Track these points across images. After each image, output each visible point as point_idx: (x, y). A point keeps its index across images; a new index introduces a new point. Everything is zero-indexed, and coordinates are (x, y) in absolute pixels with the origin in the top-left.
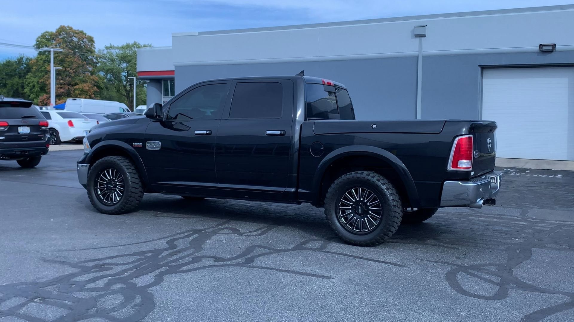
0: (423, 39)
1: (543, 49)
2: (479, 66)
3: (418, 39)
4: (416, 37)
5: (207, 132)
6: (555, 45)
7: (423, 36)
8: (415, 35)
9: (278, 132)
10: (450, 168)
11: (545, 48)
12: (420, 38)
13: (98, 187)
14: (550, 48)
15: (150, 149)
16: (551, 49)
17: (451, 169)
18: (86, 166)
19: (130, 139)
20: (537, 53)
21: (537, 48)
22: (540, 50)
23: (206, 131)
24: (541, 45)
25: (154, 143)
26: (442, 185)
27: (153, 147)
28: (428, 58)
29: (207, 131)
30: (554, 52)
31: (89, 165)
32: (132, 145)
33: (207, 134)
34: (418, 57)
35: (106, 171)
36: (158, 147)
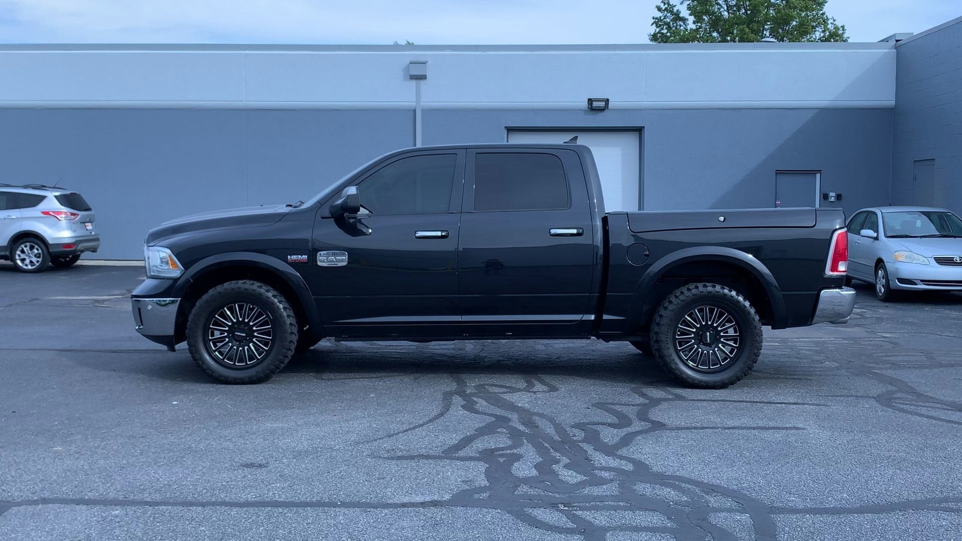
0: (422, 82)
1: (594, 105)
2: (505, 127)
3: (414, 82)
4: (411, 79)
5: (443, 234)
6: (608, 100)
7: (424, 77)
8: (410, 75)
9: (574, 231)
10: (828, 273)
11: (595, 104)
12: (418, 81)
13: (210, 338)
14: (602, 104)
15: (326, 265)
16: (604, 105)
17: (831, 273)
18: (173, 302)
19: (281, 249)
20: (584, 111)
21: (585, 104)
22: (588, 108)
23: (440, 232)
24: (590, 101)
25: (334, 255)
26: (818, 295)
27: (332, 261)
28: (430, 113)
29: (442, 231)
30: (606, 110)
31: (180, 299)
32: (286, 261)
33: (442, 237)
34: (415, 111)
35: (227, 308)
36: (342, 261)
